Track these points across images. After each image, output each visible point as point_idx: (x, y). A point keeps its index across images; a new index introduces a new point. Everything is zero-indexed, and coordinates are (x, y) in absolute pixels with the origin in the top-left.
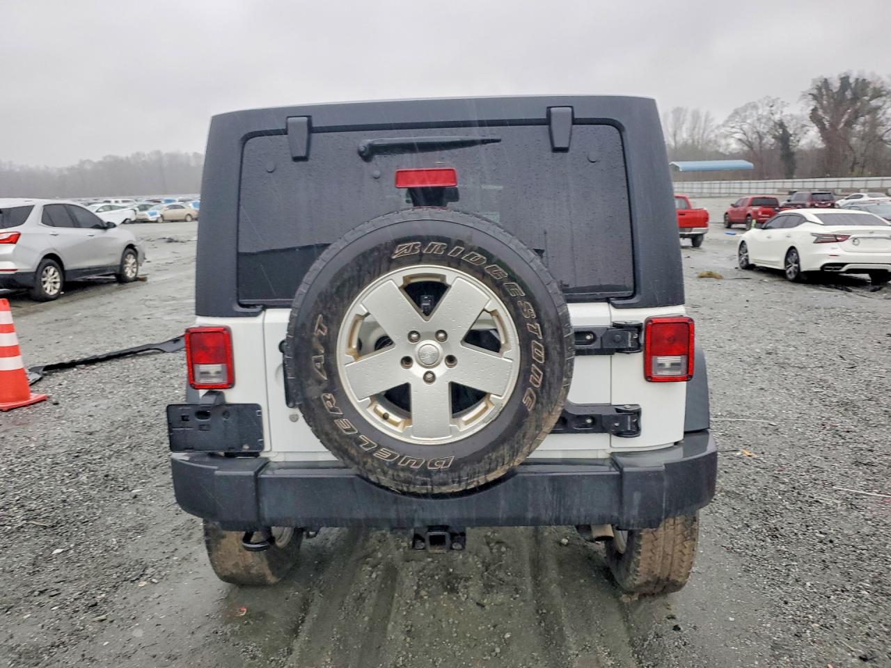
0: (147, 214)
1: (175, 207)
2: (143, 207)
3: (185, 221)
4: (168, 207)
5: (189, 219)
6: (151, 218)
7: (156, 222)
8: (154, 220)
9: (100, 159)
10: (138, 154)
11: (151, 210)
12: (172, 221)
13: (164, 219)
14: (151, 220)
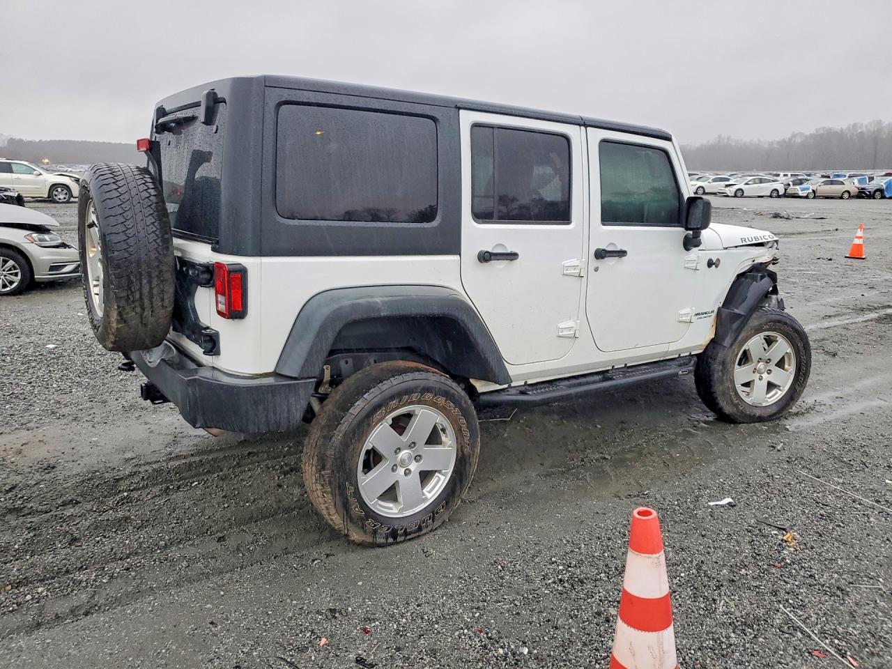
0: (798, 190)
1: (832, 183)
2: (799, 182)
3: (841, 198)
4: (823, 182)
5: (846, 195)
6: (801, 193)
7: (807, 197)
8: (805, 195)
9: (813, 131)
10: (855, 125)
11: (805, 186)
12: (827, 198)
13: (815, 195)
14: (801, 195)
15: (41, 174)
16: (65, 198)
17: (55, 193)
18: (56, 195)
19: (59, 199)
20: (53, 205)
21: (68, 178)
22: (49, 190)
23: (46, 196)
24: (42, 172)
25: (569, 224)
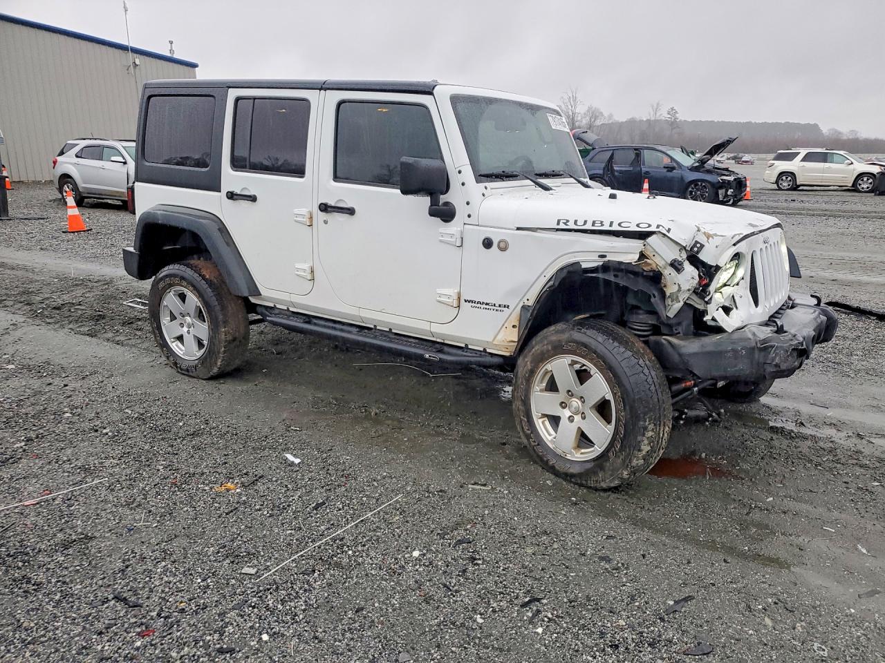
15: (852, 163)
16: (868, 188)
17: (860, 182)
18: (860, 185)
19: (863, 188)
20: (857, 194)
21: (878, 166)
22: (855, 179)
23: (850, 185)
24: (853, 161)
25: (302, 177)
